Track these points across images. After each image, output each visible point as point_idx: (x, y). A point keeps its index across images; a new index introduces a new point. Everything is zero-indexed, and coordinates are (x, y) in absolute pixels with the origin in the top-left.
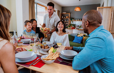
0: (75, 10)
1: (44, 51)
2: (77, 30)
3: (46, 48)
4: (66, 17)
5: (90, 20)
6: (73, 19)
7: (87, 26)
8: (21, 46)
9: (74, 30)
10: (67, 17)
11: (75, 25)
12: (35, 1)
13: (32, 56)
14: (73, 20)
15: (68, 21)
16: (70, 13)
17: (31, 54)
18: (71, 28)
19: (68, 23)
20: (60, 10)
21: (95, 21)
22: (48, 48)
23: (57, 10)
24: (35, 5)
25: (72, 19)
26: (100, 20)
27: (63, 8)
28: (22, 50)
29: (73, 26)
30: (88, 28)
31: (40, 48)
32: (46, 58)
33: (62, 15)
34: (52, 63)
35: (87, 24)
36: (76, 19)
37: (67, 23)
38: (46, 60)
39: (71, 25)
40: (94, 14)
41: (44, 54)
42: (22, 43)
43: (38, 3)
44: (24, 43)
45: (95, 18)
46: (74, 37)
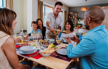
0: (81, 10)
1: (45, 47)
2: (83, 29)
3: (46, 44)
4: (72, 17)
5: (92, 16)
6: (80, 18)
7: (88, 22)
8: (27, 42)
9: (80, 29)
10: (74, 17)
11: (82, 24)
12: (43, 4)
13: (33, 49)
14: (80, 20)
15: (74, 21)
16: (77, 13)
17: (33, 48)
18: (77, 27)
19: (75, 22)
20: (67, 10)
21: (97, 17)
22: (49, 44)
23: (64, 10)
24: (44, 6)
25: (78, 18)
26: (103, 16)
27: (70, 8)
28: (27, 45)
29: (80, 26)
30: (90, 24)
31: (41, 44)
32: (43, 52)
33: (69, 15)
34: (48, 56)
35: (89, 21)
36: (83, 19)
37: (73, 23)
38: (43, 54)
39: (77, 24)
40: (96, 10)
41: (43, 49)
42: (28, 39)
43: (46, 5)
44: (30, 40)
45: (97, 14)
46: (79, 36)
